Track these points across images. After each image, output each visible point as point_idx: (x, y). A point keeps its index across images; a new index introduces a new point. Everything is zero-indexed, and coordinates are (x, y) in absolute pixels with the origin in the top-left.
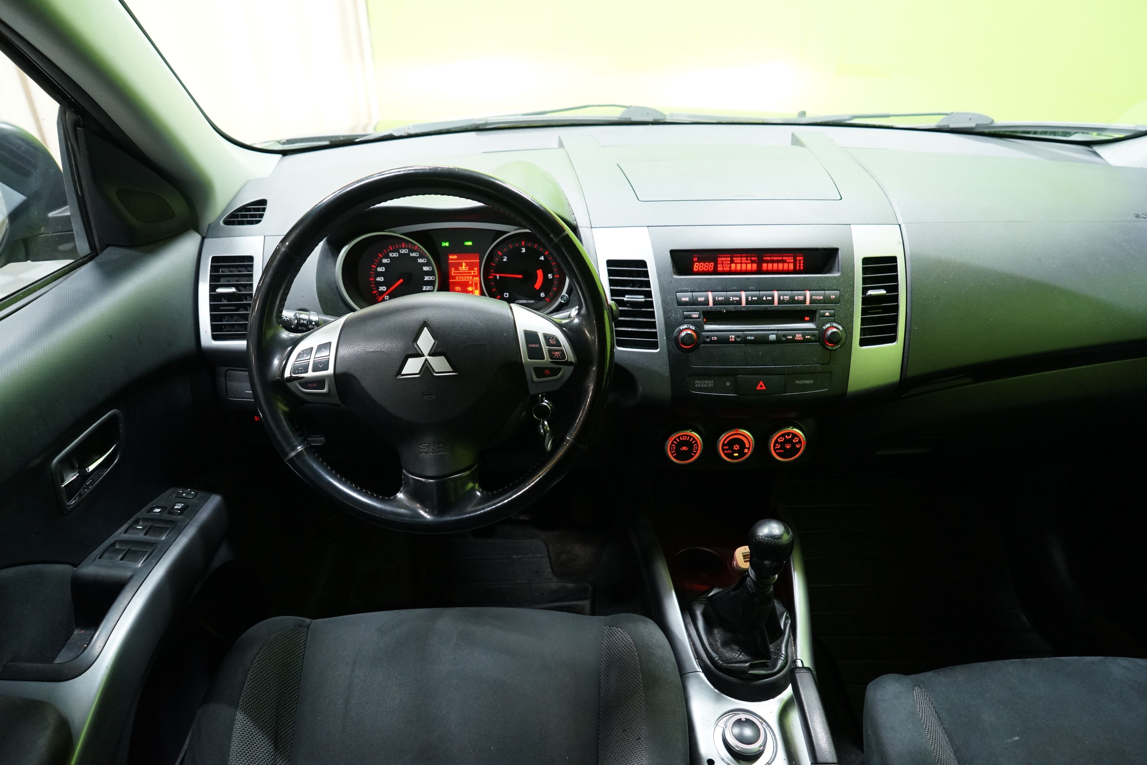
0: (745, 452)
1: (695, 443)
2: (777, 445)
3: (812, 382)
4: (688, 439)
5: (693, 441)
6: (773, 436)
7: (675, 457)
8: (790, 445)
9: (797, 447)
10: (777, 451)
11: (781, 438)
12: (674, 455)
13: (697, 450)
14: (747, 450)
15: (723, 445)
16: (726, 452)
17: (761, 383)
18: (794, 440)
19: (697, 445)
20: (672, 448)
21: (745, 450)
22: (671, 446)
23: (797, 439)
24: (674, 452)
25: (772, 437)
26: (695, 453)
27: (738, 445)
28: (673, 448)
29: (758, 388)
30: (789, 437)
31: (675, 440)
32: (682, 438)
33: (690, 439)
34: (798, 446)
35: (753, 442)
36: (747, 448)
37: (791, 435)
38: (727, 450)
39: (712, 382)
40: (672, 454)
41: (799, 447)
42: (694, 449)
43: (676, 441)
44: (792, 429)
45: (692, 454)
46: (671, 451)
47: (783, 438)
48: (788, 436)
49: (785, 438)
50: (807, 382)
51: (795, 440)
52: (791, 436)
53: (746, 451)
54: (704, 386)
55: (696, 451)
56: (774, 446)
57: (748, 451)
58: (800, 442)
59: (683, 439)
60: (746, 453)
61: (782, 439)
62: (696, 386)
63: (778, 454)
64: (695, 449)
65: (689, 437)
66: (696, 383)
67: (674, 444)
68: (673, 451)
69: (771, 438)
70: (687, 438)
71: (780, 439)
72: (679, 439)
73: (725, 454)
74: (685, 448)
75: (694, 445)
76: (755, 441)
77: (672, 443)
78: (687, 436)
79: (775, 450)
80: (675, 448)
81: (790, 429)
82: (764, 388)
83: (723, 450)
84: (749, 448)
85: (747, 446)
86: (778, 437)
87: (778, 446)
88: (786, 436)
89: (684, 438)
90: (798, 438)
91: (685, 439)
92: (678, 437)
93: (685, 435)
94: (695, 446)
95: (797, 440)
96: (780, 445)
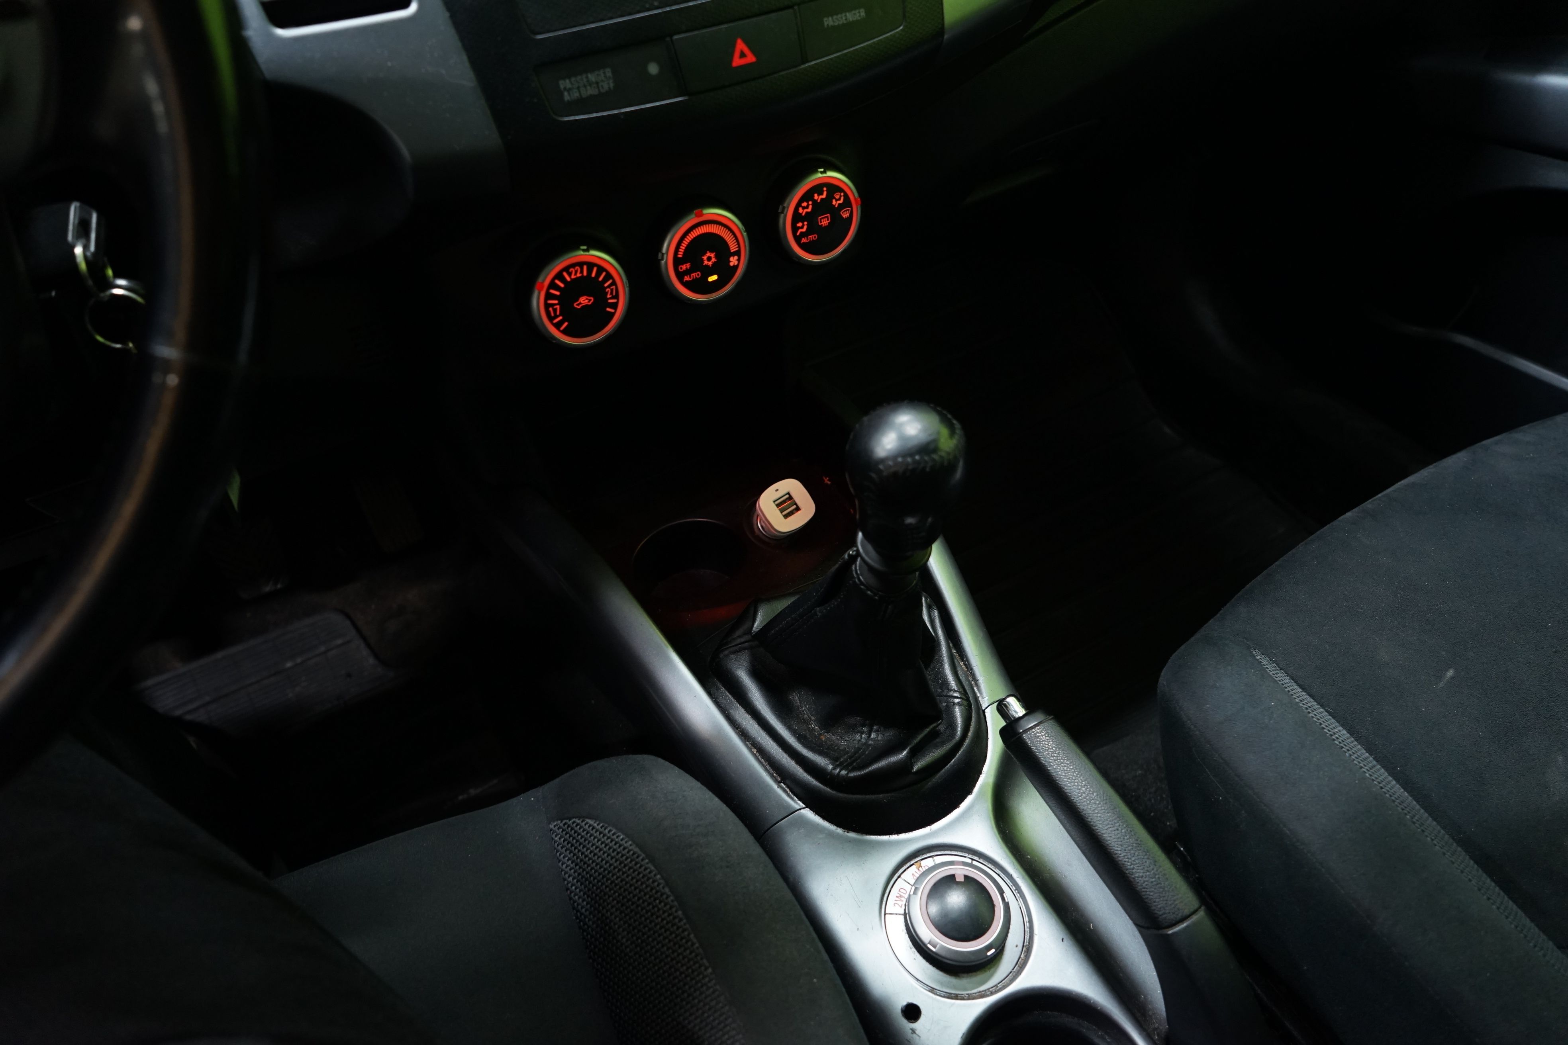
0: (732, 264)
1: (606, 279)
2: (800, 225)
3: (863, 13)
4: (585, 273)
5: (598, 274)
6: (785, 205)
7: (565, 332)
8: (827, 217)
9: (844, 216)
10: (804, 240)
11: (805, 204)
12: (562, 328)
13: (616, 297)
14: (736, 258)
15: (677, 262)
16: (687, 278)
17: (742, 45)
18: (834, 202)
19: (614, 283)
20: (551, 309)
21: (731, 259)
22: (547, 306)
23: (841, 196)
24: (561, 318)
25: (784, 208)
26: (615, 306)
27: (711, 252)
28: (555, 310)
29: (736, 61)
30: (821, 197)
31: (553, 285)
32: (570, 274)
33: (590, 271)
34: (846, 215)
35: (745, 234)
36: (734, 254)
37: (825, 189)
38: (688, 272)
39: (609, 72)
40: (557, 326)
41: (848, 215)
42: (609, 296)
43: (557, 288)
44: (824, 175)
45: (608, 309)
46: (551, 319)
47: (810, 203)
48: (819, 195)
49: (815, 202)
50: (850, 17)
51: (837, 200)
52: (825, 193)
53: (733, 261)
54: (591, 90)
55: (614, 301)
56: (795, 229)
57: (739, 260)
58: (847, 203)
59: (573, 277)
60: (736, 268)
61: (807, 207)
62: (567, 97)
63: (803, 247)
64: (612, 293)
65: (585, 267)
66: (565, 88)
67: (554, 297)
68: (556, 317)
69: (782, 212)
70: (582, 272)
71: (804, 208)
72: (563, 280)
73: (686, 285)
74: (584, 301)
75: (606, 285)
76: (747, 230)
77: (549, 296)
78: (581, 264)
79: (797, 239)
80: (558, 307)
81: (820, 175)
82: (749, 58)
83: (680, 276)
84: (738, 253)
85: (733, 248)
86: (799, 205)
87: (802, 227)
88: (816, 197)
89: (576, 274)
90: (842, 194)
91: (579, 275)
92: (559, 276)
93: (573, 265)
94: (609, 286)
95: (839, 199)
96: (806, 223)
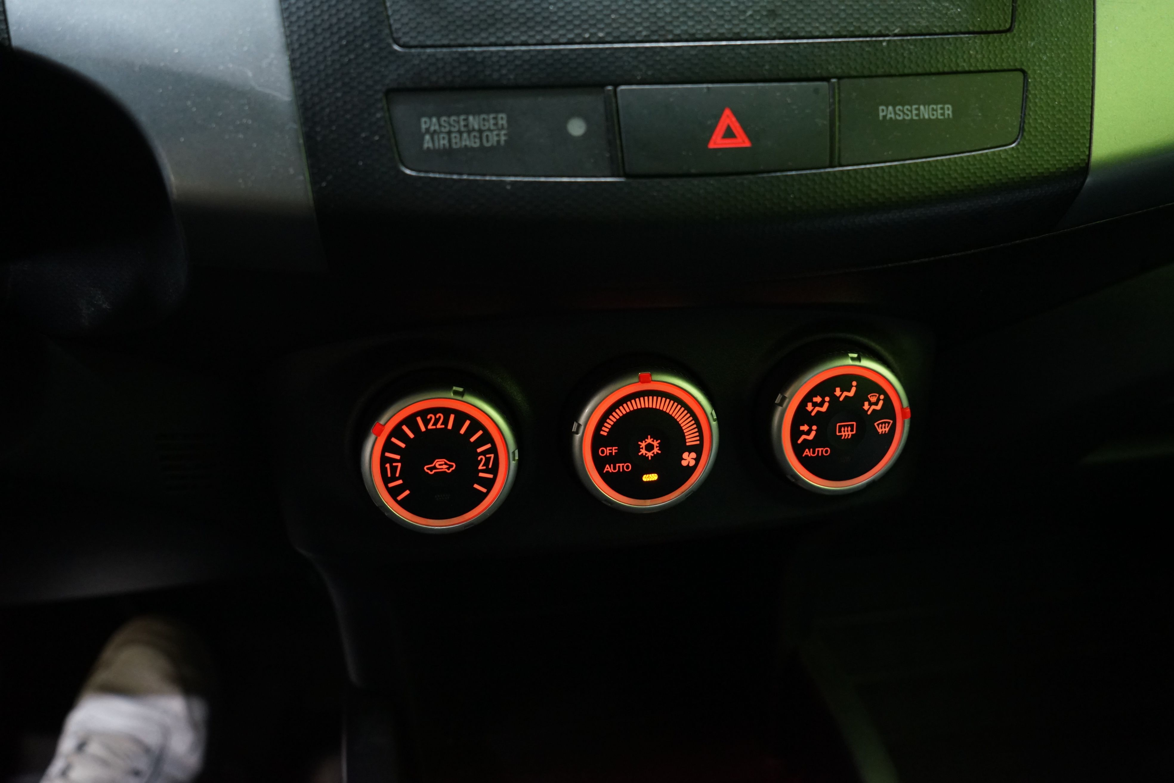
0: (684, 463)
1: (481, 442)
2: (805, 428)
3: (949, 111)
4: (450, 427)
5: (471, 431)
6: (787, 394)
7: (402, 504)
8: (852, 426)
9: (880, 431)
10: (807, 453)
11: (818, 399)
12: (399, 498)
13: (494, 470)
14: (693, 455)
15: (598, 441)
16: (608, 468)
17: (728, 119)
18: (866, 406)
19: (494, 450)
20: (388, 465)
21: (685, 455)
22: (384, 460)
23: (878, 400)
24: (400, 482)
25: (784, 399)
26: (489, 484)
27: (655, 438)
28: (394, 469)
29: (717, 142)
30: (846, 394)
31: (397, 432)
32: (426, 422)
33: (458, 424)
34: (882, 429)
35: (714, 424)
36: (690, 449)
37: (854, 383)
38: (612, 460)
39: (503, 119)
40: (394, 493)
41: (887, 429)
42: (480, 467)
43: (403, 437)
44: (857, 363)
45: (476, 486)
46: (386, 480)
47: (827, 399)
48: (842, 391)
49: (834, 399)
50: (926, 112)
51: (871, 404)
52: (854, 389)
53: (688, 459)
54: (467, 141)
55: (490, 476)
56: (795, 433)
57: (697, 460)
58: (888, 411)
59: (430, 427)
60: (690, 470)
61: (821, 404)
62: (428, 143)
63: (807, 463)
64: (486, 464)
65: (452, 417)
66: (427, 130)
67: (395, 449)
68: (394, 479)
69: (781, 404)
70: (446, 422)
71: (815, 405)
72: (415, 428)
73: (607, 478)
74: (441, 465)
75: (479, 450)
76: (719, 419)
77: (388, 446)
78: (447, 412)
79: (798, 450)
80: (399, 465)
81: (850, 362)
82: (742, 141)
83: (599, 463)
84: (698, 449)
85: (691, 439)
86: (808, 398)
87: (808, 433)
88: (838, 392)
89: (435, 424)
90: (882, 397)
91: (439, 426)
92: (410, 421)
93: (435, 411)
94: (484, 453)
95: (876, 404)
96: (814, 428)
